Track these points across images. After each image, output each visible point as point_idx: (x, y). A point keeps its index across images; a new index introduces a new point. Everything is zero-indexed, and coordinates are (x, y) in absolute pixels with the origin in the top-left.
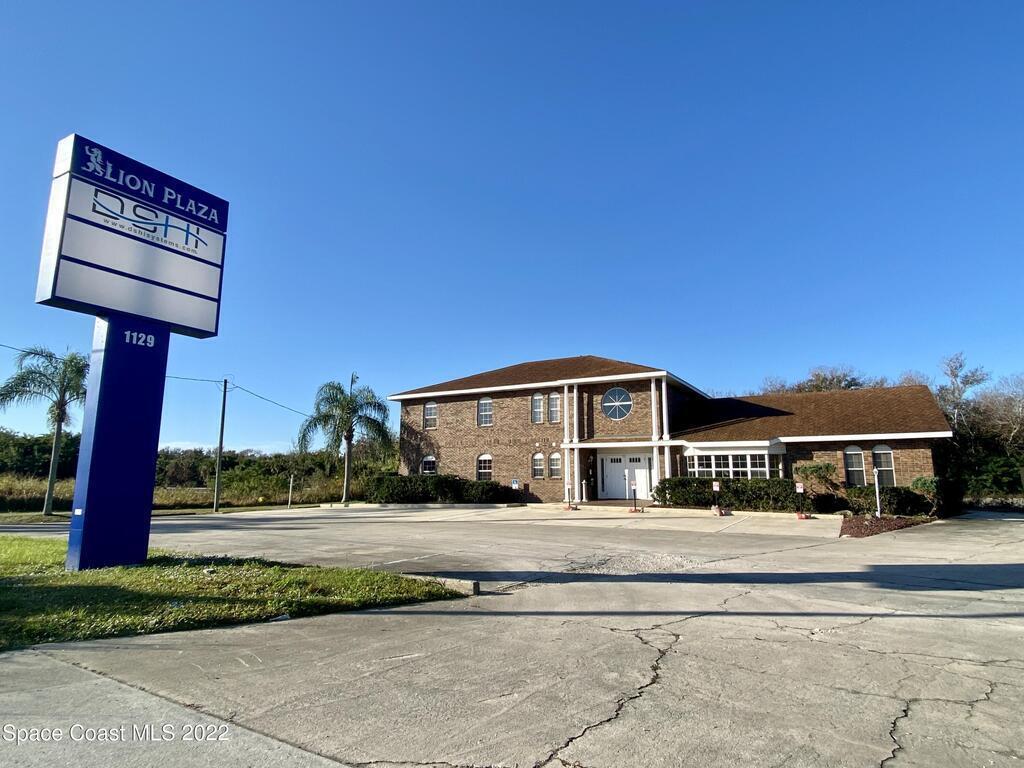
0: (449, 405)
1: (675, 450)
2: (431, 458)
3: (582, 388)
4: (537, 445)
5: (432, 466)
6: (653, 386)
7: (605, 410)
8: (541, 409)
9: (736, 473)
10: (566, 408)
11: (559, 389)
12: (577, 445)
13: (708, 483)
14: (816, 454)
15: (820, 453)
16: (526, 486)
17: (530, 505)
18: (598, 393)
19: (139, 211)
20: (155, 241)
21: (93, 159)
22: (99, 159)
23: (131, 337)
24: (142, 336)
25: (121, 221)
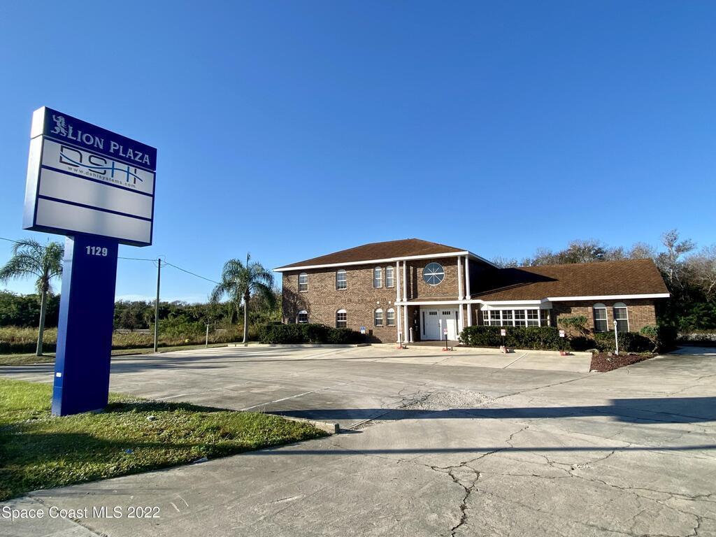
0: (316, 275)
1: (475, 307)
2: (304, 312)
3: (409, 263)
4: (378, 303)
5: (304, 317)
6: (459, 261)
7: (425, 278)
8: (380, 278)
9: (517, 323)
10: (398, 277)
11: (393, 264)
12: (406, 303)
13: (497, 330)
14: (573, 309)
15: (576, 309)
16: (371, 332)
17: (374, 345)
18: (420, 267)
19: (93, 160)
20: (105, 181)
21: (58, 124)
22: (63, 124)
23: (91, 250)
24: (99, 249)
25: (81, 168)
